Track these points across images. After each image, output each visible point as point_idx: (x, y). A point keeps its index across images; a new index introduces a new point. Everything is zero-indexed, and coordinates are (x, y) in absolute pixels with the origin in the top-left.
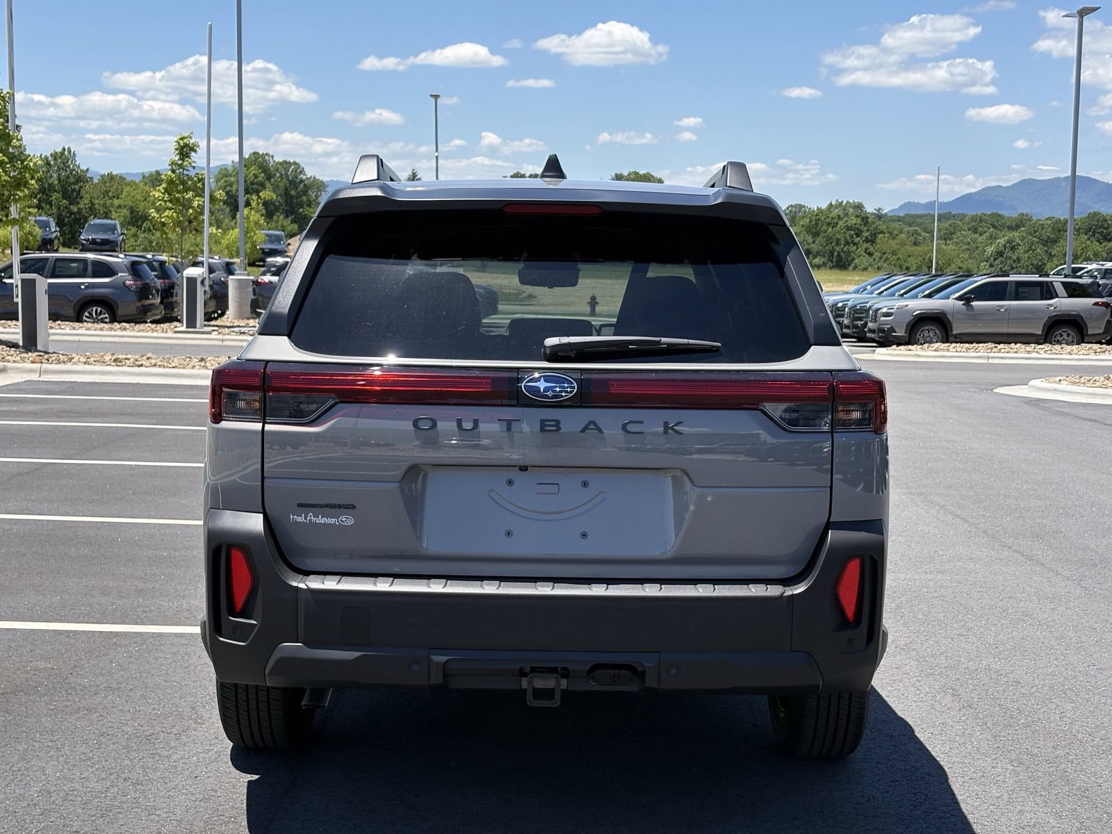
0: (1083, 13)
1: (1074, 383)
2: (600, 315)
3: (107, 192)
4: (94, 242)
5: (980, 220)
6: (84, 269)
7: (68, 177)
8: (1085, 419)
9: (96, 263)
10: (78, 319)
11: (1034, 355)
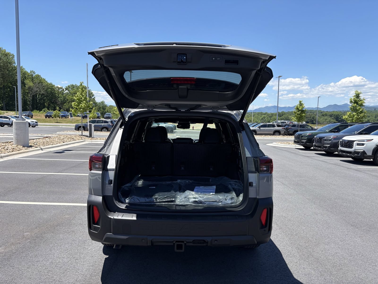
0: (279, 77)
1: (281, 143)
2: (194, 130)
3: (110, 108)
4: (107, 117)
5: (259, 113)
6: (103, 122)
7: (103, 106)
8: (285, 150)
9: (105, 121)
10: (102, 131)
11: (272, 137)
